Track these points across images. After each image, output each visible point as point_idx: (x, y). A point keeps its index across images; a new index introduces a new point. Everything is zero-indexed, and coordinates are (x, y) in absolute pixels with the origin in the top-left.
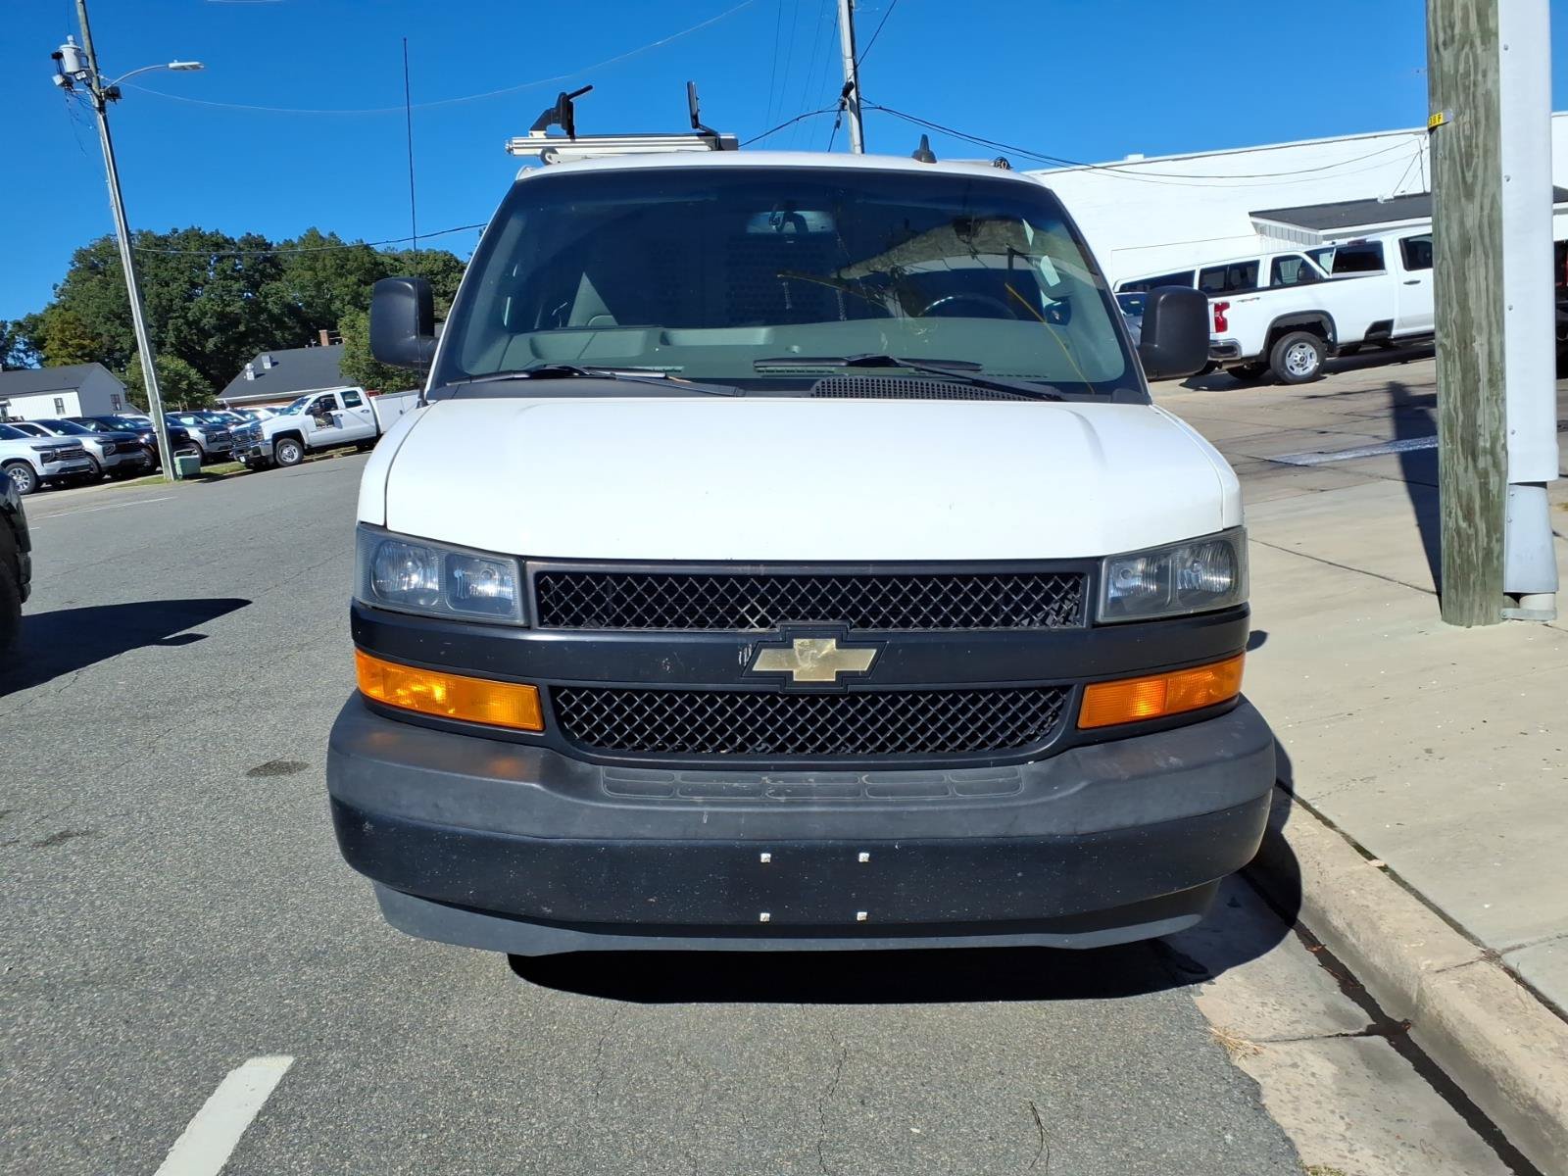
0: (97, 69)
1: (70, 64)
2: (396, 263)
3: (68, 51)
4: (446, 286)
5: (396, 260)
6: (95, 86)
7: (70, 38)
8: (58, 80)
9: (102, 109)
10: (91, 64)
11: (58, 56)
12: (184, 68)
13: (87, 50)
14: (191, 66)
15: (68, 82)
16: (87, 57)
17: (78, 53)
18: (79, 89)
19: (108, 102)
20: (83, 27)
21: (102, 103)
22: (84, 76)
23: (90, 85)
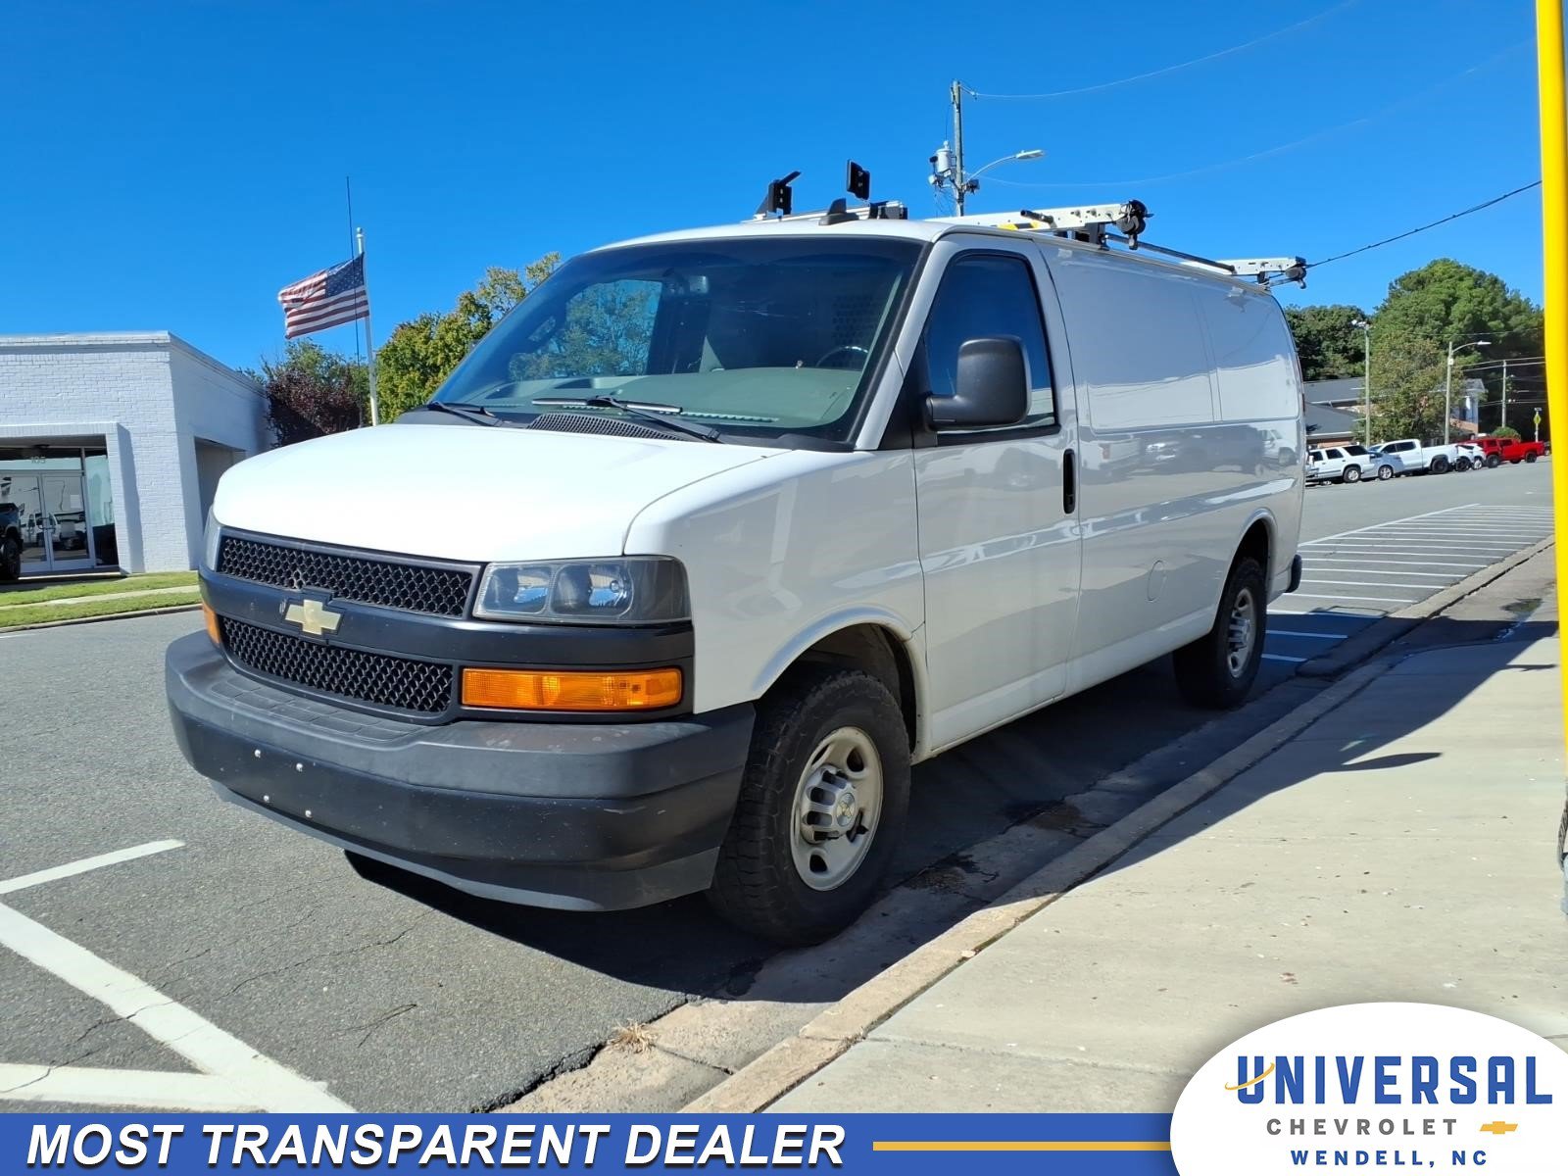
0: (962, 166)
1: (942, 165)
2: (1295, 320)
3: (942, 156)
4: (1346, 342)
5: (1295, 317)
6: (957, 182)
7: (946, 143)
8: (932, 179)
9: (961, 200)
10: (958, 163)
11: (934, 159)
12: (1028, 157)
13: (957, 152)
14: (1035, 154)
15: (940, 180)
16: (958, 158)
17: (950, 156)
18: (947, 185)
19: (968, 194)
20: (957, 132)
21: (961, 195)
22: (950, 173)
23: (953, 181)
